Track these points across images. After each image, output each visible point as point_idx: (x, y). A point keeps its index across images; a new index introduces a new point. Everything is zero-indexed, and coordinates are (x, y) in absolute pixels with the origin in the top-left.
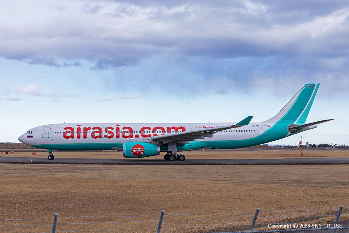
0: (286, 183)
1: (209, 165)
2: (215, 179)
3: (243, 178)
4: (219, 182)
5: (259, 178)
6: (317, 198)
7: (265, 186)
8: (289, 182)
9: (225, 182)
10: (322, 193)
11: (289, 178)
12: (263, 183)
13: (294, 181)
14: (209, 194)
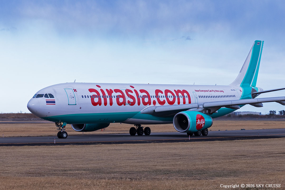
0: (77, 173)
3: (7, 167)
5: (33, 167)
7: (42, 179)
12: (40, 174)
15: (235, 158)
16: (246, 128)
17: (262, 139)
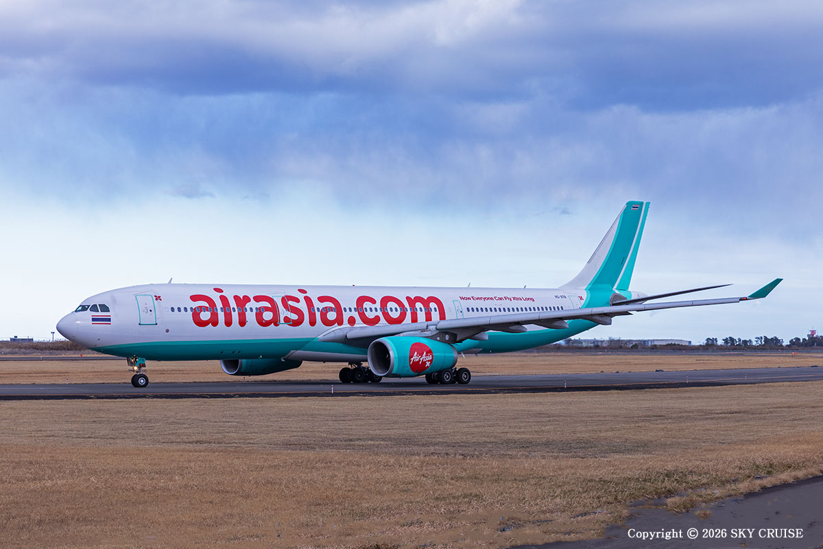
0: (370, 445)
1: (155, 399)
2: (173, 438)
3: (250, 433)
4: (183, 446)
5: (295, 434)
6: (451, 487)
7: (311, 454)
8: (377, 443)
9: (202, 447)
10: (465, 470)
11: (378, 432)
12: (308, 446)
13: (390, 439)
14: (154, 481)
15: (646, 421)
16: (665, 368)
17: (693, 388)
